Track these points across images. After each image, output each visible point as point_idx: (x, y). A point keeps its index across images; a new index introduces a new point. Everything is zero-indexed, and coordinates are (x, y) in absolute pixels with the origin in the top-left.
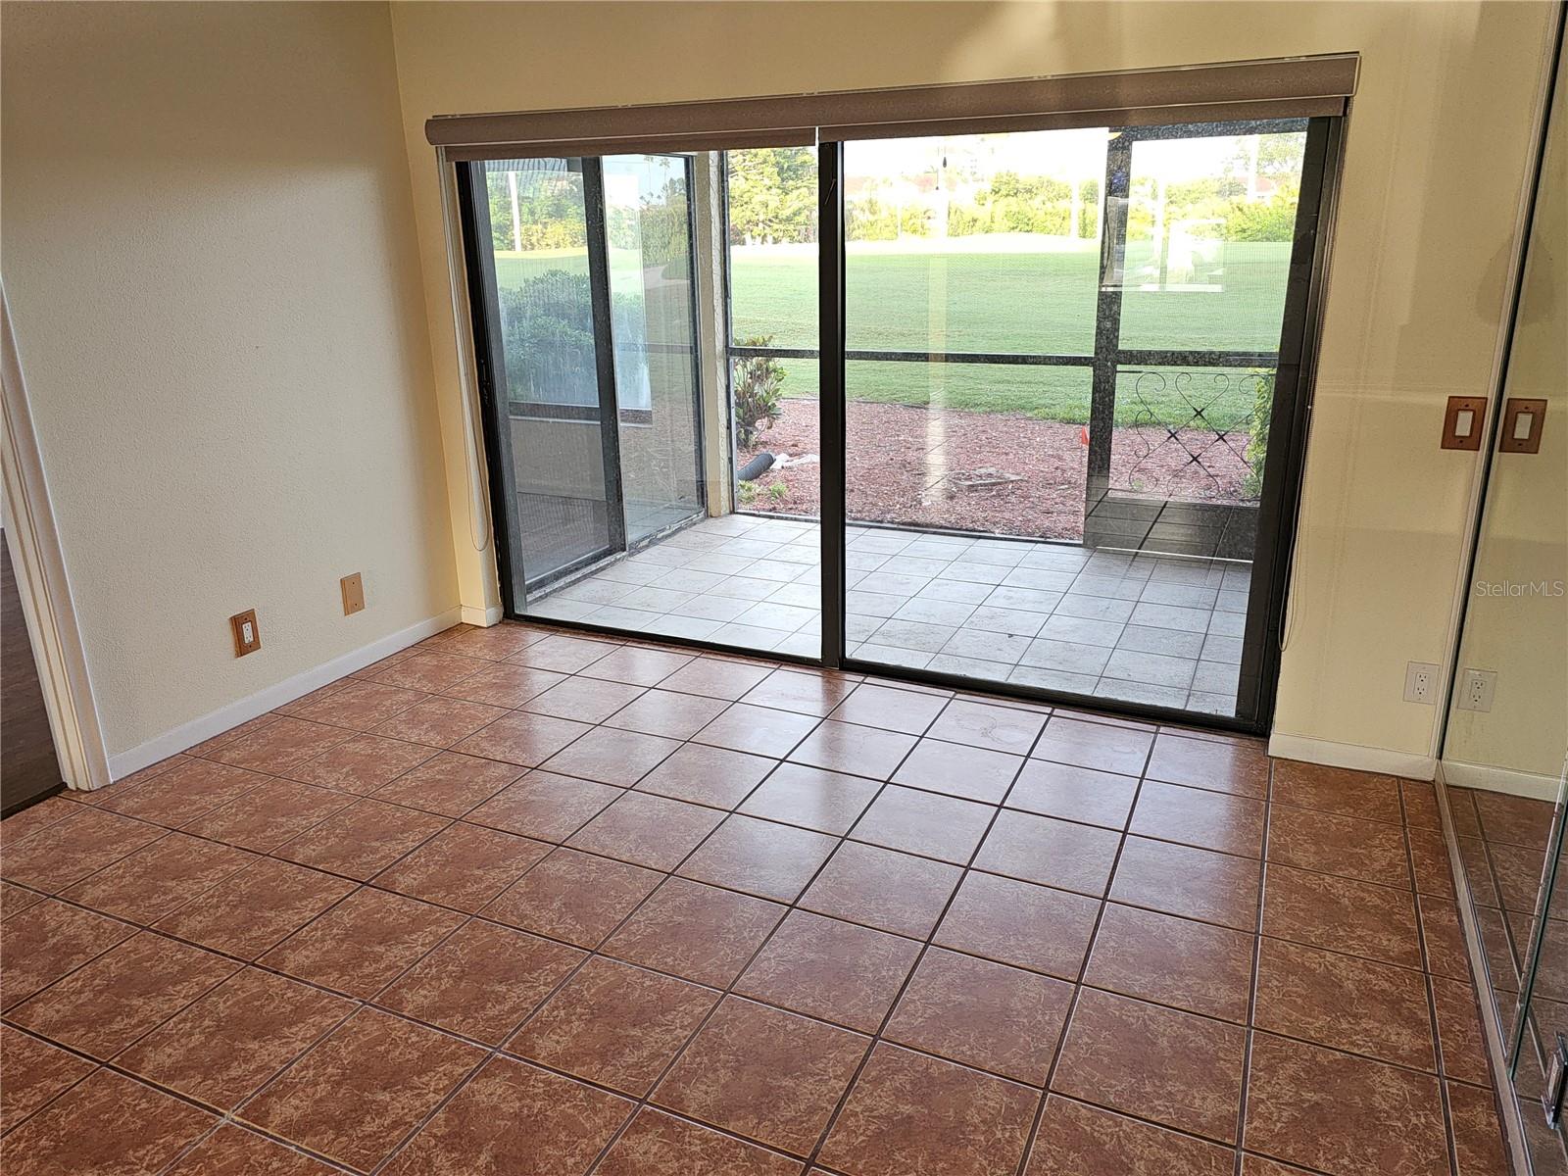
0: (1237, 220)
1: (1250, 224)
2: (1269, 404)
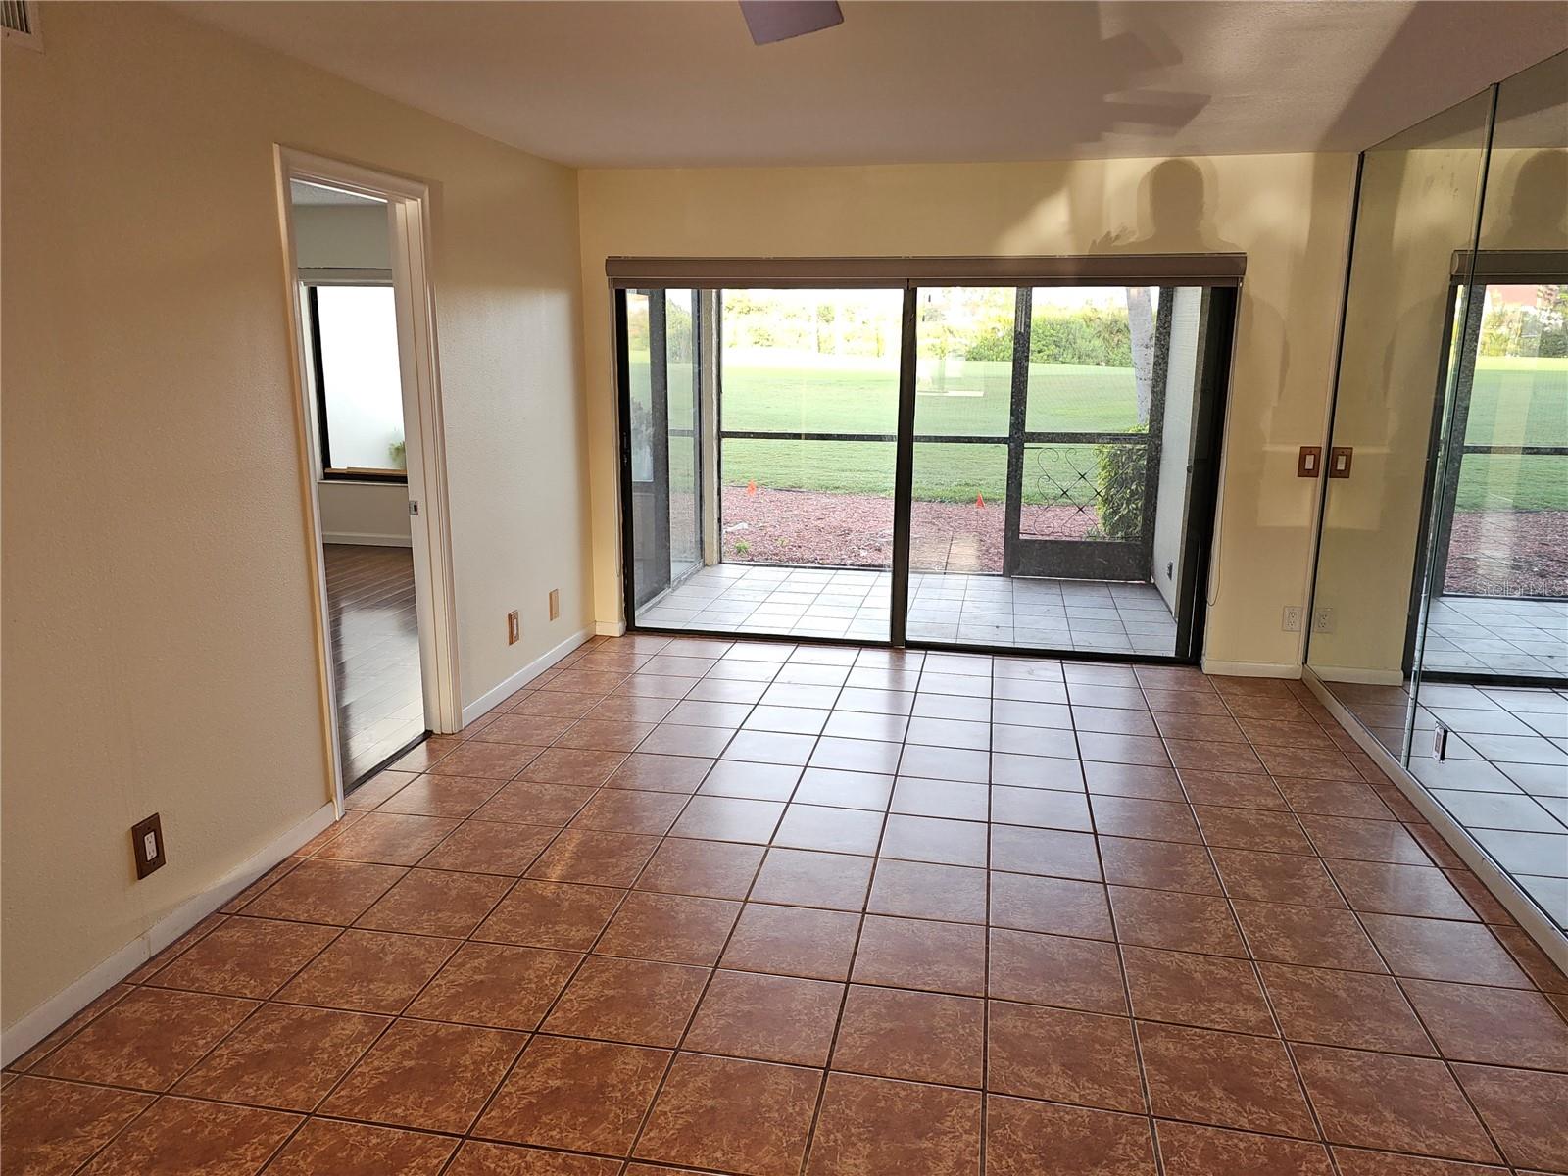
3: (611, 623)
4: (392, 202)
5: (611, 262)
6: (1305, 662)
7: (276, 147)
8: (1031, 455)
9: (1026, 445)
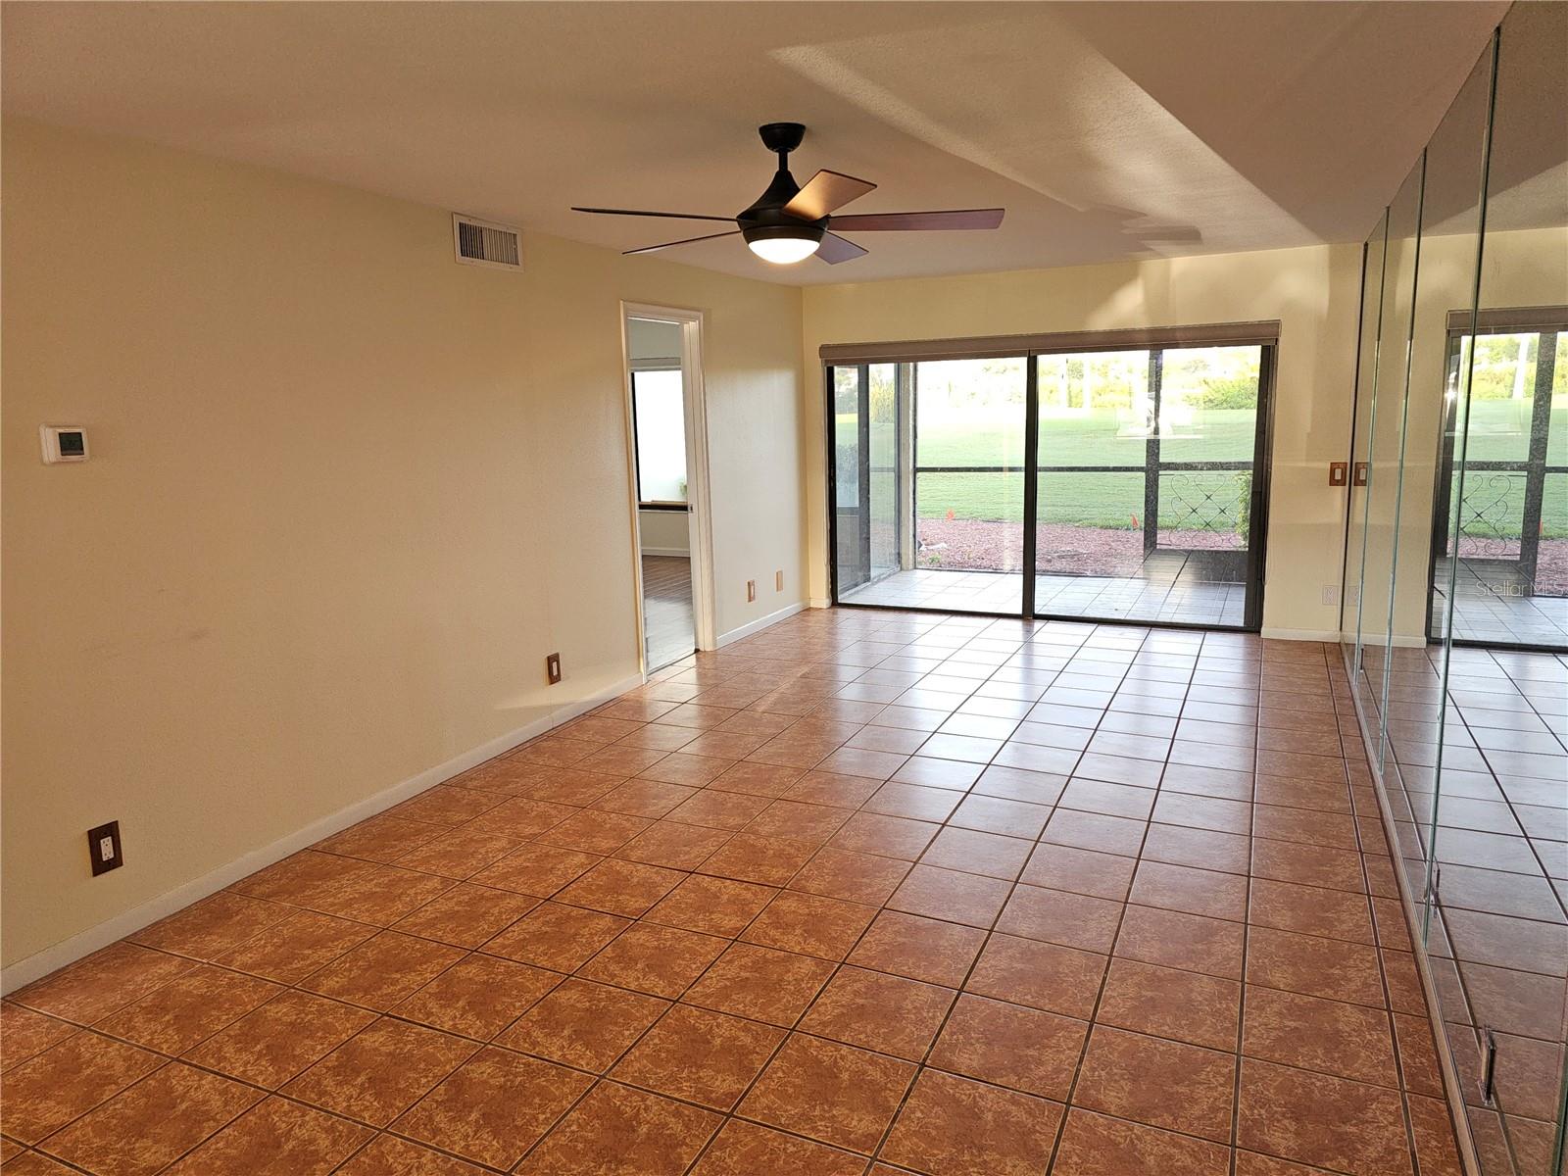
0: (1202, 392)
1: (1216, 395)
2: (1249, 496)
3: (820, 599)
4: (682, 324)
5: (823, 348)
6: (1341, 629)
7: (622, 302)
8: (1165, 479)
9: (1160, 473)
